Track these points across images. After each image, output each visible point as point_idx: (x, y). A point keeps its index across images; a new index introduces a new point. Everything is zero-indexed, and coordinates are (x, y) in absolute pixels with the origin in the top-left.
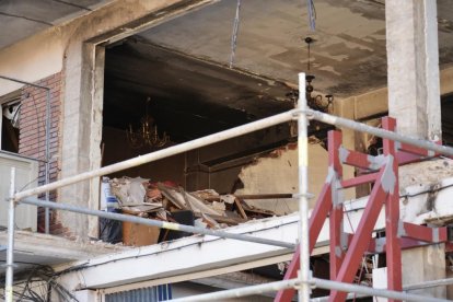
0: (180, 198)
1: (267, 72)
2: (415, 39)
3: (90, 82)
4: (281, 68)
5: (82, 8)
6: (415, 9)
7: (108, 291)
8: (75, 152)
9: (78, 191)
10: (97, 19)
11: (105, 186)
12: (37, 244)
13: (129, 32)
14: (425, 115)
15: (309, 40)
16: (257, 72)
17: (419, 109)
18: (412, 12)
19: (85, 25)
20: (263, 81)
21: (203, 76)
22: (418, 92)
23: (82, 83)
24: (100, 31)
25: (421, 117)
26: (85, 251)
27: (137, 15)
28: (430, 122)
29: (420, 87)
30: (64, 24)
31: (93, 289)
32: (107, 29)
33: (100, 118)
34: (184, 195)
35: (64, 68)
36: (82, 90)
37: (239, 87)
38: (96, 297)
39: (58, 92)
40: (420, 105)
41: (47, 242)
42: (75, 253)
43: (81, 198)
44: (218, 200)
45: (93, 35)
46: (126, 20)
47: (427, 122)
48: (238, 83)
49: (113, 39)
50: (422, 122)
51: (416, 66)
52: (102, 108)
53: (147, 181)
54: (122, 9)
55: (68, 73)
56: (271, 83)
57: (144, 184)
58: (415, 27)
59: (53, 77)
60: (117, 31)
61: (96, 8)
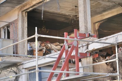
0: (49, 45)
1: (70, 14)
2: (84, 10)
3: (24, 21)
4: (72, 13)
5: (20, 4)
6: (84, 3)
7: (29, 69)
8: (21, 37)
9: (22, 46)
10: (24, 6)
11: (29, 45)
12: (12, 59)
13: (31, 9)
14: (87, 27)
15: (76, 6)
16: (67, 14)
17: (85, 26)
18: (83, 4)
19: (22, 8)
20: (69, 15)
21: (55, 16)
22: (85, 22)
23: (22, 21)
24: (25, 9)
25: (86, 28)
26: (24, 60)
27: (32, 5)
28: (88, 29)
29: (85, 21)
30: (18, 7)
31: (26, 69)
32: (26, 8)
33: (26, 29)
34: (50, 44)
35: (18, 18)
36: (22, 23)
37: (64, 18)
38: (26, 70)
39: (17, 24)
40: (86, 25)
41: (15, 59)
42: (21, 60)
43: (23, 48)
44: (59, 45)
45: (23, 10)
46: (30, 6)
47: (87, 29)
48: (64, 16)
49: (28, 10)
50: (86, 29)
51: (84, 16)
52: (27, 26)
53: (41, 42)
54: (29, 4)
55: (19, 19)
56: (72, 16)
57: (40, 43)
58: (84, 7)
59: (16, 20)
60: (28, 9)
61: (24, 3)
